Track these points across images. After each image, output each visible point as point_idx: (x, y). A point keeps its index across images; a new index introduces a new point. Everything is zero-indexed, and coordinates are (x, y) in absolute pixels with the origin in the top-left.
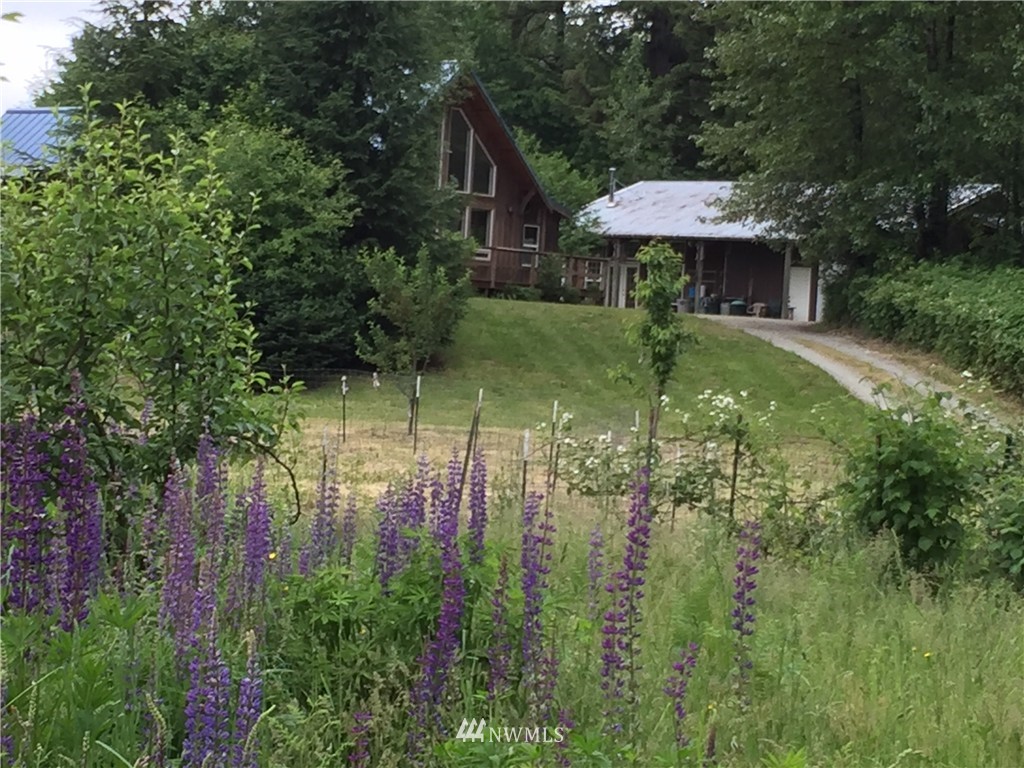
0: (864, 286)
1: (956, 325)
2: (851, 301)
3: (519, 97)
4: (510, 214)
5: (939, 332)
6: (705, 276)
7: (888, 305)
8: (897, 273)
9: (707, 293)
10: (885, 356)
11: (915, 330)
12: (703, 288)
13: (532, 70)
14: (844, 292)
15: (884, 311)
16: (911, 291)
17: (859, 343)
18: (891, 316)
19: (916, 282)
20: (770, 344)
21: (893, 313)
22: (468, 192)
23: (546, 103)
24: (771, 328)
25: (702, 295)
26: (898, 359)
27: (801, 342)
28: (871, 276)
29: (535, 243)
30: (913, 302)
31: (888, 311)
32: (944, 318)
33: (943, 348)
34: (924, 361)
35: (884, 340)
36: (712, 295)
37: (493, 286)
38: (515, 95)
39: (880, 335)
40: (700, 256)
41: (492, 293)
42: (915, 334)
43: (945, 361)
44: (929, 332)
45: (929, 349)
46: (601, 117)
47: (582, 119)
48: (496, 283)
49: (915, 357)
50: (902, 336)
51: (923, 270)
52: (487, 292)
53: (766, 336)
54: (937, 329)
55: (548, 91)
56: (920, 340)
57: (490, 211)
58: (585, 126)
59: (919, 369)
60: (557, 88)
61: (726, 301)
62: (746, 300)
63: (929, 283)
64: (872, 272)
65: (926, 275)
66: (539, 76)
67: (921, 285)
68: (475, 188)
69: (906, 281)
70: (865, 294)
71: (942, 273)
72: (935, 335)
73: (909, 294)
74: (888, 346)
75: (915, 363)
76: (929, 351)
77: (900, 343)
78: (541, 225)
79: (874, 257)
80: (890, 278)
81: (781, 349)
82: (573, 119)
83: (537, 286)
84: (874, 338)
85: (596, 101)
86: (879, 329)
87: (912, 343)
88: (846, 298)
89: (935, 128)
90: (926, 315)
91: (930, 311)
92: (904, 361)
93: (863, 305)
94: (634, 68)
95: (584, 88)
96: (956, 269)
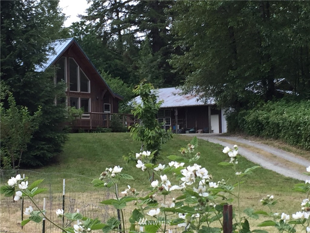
0: (245, 114)
1: (290, 125)
2: (240, 121)
3: (107, 64)
4: (97, 99)
5: (281, 130)
6: (179, 121)
7: (256, 121)
8: (258, 108)
9: (180, 128)
10: (258, 142)
11: (269, 131)
12: (178, 126)
13: (111, 54)
14: (236, 118)
15: (254, 124)
16: (266, 114)
17: (245, 138)
18: (258, 126)
19: (267, 110)
20: (208, 142)
21: (258, 124)
22: (79, 91)
23: (116, 65)
24: (207, 136)
25: (178, 128)
26: (264, 143)
27: (221, 140)
28: (247, 110)
29: (109, 111)
30: (268, 118)
31: (256, 123)
32: (283, 123)
33: (284, 136)
34: (276, 143)
35: (256, 136)
36: (182, 128)
37: (91, 128)
38: (105, 63)
39: (254, 134)
40: (176, 114)
41: (91, 131)
42: (269, 132)
43: (286, 142)
44: (276, 130)
45: (277, 138)
46: (136, 68)
47: (130, 69)
48: (92, 127)
49: (272, 142)
50: (263, 134)
51: (269, 104)
52: (89, 131)
53: (205, 139)
54: (280, 129)
55: (117, 61)
56: (272, 134)
57: (89, 99)
58: (131, 72)
59: (274, 146)
60: (120, 60)
61: (187, 130)
62: (195, 129)
63: (274, 109)
64: (247, 108)
65: (271, 107)
66: (113, 56)
67: (270, 111)
68: (81, 90)
69: (262, 110)
70: (245, 118)
71: (278, 105)
72: (279, 131)
73: (265, 115)
74: (258, 139)
75: (272, 144)
76: (277, 139)
77: (263, 137)
78: (111, 103)
79: (248, 102)
80: (255, 110)
81: (213, 143)
82: (126, 70)
83: (110, 127)
84: (251, 136)
85: (134, 62)
86: (253, 132)
87: (268, 136)
88: (237, 120)
89: (270, 43)
90: (275, 123)
91: (276, 121)
92: (267, 144)
93: (244, 123)
94: (146, 48)
95: (129, 58)
96: (284, 103)
